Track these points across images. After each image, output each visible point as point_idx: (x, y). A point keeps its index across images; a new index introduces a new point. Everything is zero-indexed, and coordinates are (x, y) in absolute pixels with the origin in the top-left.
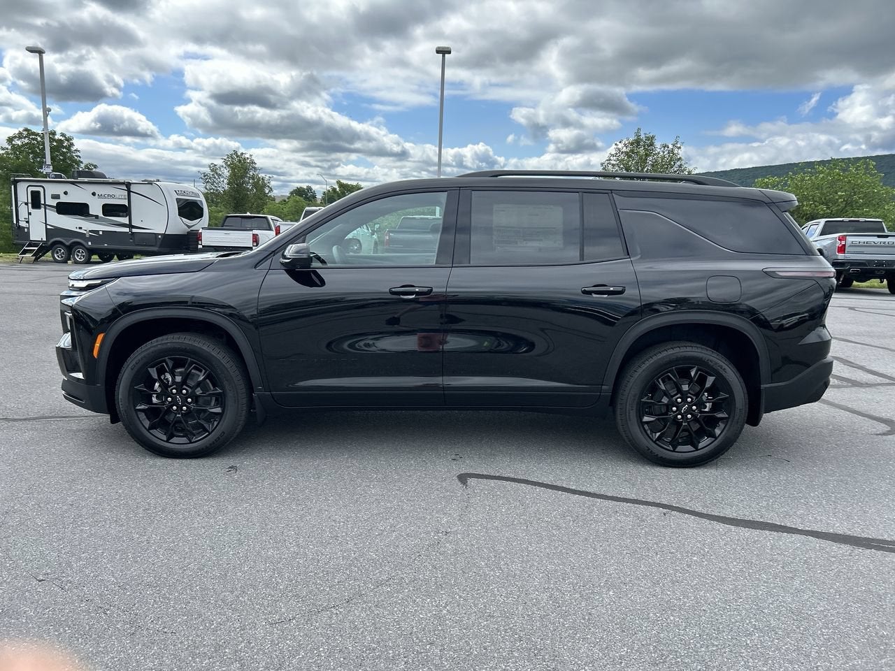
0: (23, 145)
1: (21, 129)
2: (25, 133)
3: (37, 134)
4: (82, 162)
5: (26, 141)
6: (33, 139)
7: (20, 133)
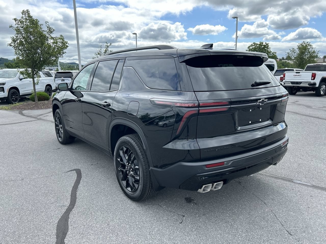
0: (252, 49)
1: (252, 43)
2: (253, 44)
3: (257, 44)
4: (271, 52)
5: (254, 47)
6: (256, 46)
7: (252, 44)
